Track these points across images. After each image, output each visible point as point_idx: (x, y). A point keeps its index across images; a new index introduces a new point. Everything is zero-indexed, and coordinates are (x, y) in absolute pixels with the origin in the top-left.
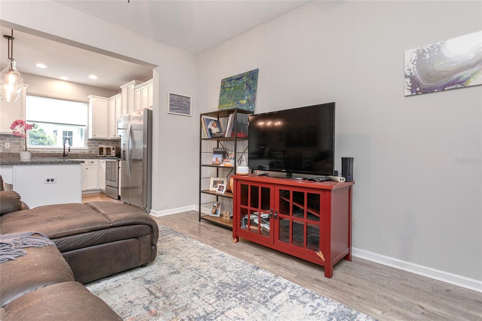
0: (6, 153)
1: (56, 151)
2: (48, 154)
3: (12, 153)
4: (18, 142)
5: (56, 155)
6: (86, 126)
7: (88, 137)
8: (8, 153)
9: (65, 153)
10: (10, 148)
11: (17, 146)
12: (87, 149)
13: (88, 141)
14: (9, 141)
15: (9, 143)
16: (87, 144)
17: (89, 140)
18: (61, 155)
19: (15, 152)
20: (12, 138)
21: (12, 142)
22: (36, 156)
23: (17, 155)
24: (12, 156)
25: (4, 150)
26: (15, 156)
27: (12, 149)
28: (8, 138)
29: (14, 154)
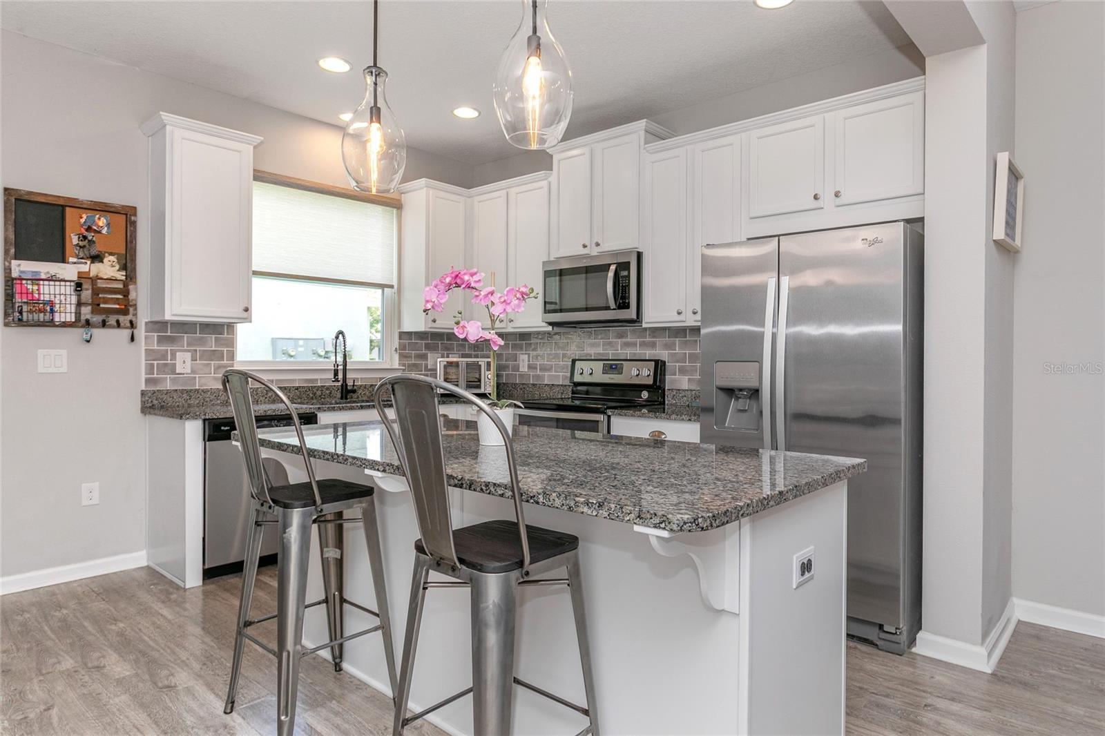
0: (182, 391)
1: (317, 378)
2: (297, 388)
3: (197, 391)
4: (213, 349)
5: (319, 393)
6: (392, 287)
7: (399, 327)
8: (187, 391)
9: (347, 385)
10: (193, 372)
11: (212, 362)
12: (397, 366)
13: (400, 339)
14: (189, 345)
15: (189, 355)
16: (396, 350)
17: (402, 335)
18: (330, 393)
19: (205, 385)
20: (198, 335)
21: (198, 349)
22: (264, 398)
23: (212, 397)
24: (198, 402)
25: (175, 379)
26: (207, 402)
27: (197, 376)
28: (185, 335)
29: (202, 393)
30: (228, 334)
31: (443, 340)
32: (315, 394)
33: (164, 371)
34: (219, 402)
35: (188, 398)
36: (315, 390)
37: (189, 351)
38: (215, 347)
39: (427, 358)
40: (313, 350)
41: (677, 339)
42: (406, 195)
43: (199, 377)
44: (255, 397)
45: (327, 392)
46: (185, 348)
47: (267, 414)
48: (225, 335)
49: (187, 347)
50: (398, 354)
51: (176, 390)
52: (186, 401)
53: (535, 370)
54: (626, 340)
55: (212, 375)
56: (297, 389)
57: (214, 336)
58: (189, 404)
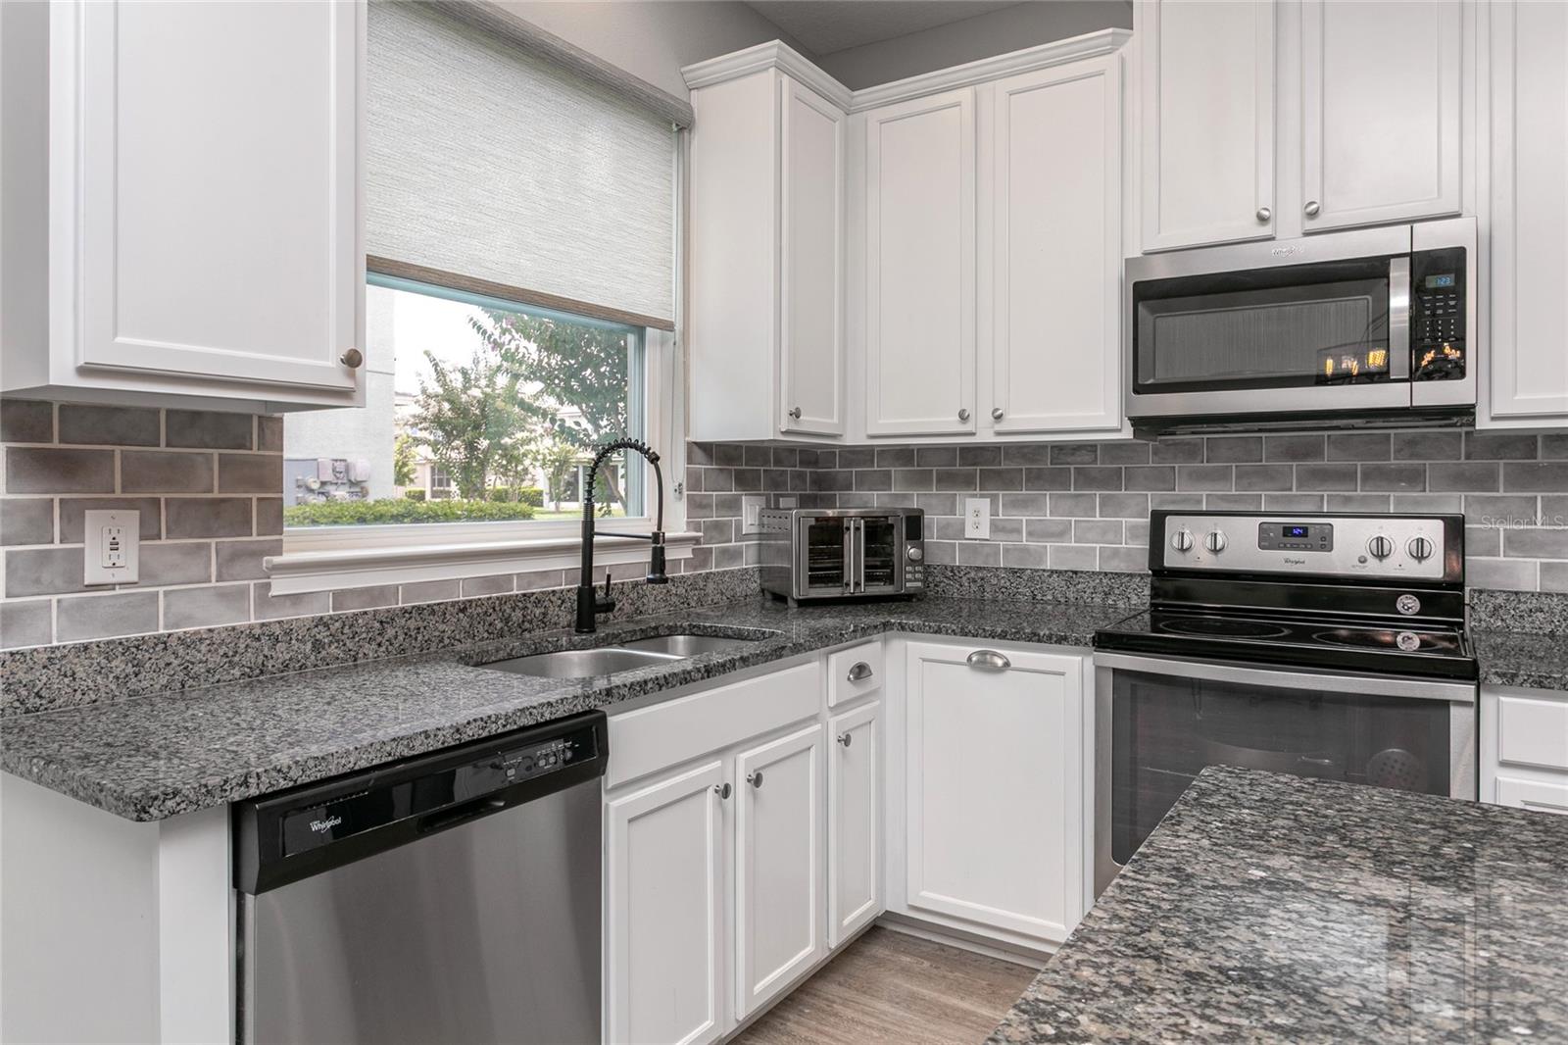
0: (109, 650)
1: (511, 573)
3: (163, 642)
4: (216, 495)
5: (517, 616)
6: (669, 326)
7: (687, 432)
8: (126, 647)
10: (147, 577)
11: (213, 541)
12: (682, 530)
13: (690, 460)
14: (129, 483)
15: (130, 519)
16: (679, 489)
17: (693, 451)
18: (545, 614)
19: (188, 619)
20: (163, 448)
21: (163, 497)
22: (374, 646)
23: (215, 660)
24: (164, 681)
25: (79, 606)
26: (196, 677)
27: (161, 590)
28: (118, 449)
29: (181, 651)
30: (262, 445)
31: (766, 462)
32: (507, 620)
33: (38, 581)
34: (237, 672)
35: (130, 669)
36: (507, 608)
37: (129, 505)
38: (221, 490)
39: (740, 508)
40: (297, 480)
41: (1502, 462)
42: (702, 92)
43: (166, 593)
44: (350, 645)
45: (538, 612)
46: (118, 494)
47: (465, 738)
48: (255, 451)
49: (124, 490)
50: (685, 499)
51: (86, 648)
52: (122, 680)
53: (1015, 536)
54: (1321, 463)
55: (214, 584)
56: (463, 610)
57: (216, 452)
58: (136, 693)
